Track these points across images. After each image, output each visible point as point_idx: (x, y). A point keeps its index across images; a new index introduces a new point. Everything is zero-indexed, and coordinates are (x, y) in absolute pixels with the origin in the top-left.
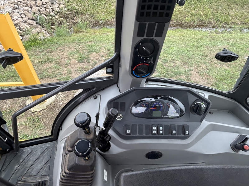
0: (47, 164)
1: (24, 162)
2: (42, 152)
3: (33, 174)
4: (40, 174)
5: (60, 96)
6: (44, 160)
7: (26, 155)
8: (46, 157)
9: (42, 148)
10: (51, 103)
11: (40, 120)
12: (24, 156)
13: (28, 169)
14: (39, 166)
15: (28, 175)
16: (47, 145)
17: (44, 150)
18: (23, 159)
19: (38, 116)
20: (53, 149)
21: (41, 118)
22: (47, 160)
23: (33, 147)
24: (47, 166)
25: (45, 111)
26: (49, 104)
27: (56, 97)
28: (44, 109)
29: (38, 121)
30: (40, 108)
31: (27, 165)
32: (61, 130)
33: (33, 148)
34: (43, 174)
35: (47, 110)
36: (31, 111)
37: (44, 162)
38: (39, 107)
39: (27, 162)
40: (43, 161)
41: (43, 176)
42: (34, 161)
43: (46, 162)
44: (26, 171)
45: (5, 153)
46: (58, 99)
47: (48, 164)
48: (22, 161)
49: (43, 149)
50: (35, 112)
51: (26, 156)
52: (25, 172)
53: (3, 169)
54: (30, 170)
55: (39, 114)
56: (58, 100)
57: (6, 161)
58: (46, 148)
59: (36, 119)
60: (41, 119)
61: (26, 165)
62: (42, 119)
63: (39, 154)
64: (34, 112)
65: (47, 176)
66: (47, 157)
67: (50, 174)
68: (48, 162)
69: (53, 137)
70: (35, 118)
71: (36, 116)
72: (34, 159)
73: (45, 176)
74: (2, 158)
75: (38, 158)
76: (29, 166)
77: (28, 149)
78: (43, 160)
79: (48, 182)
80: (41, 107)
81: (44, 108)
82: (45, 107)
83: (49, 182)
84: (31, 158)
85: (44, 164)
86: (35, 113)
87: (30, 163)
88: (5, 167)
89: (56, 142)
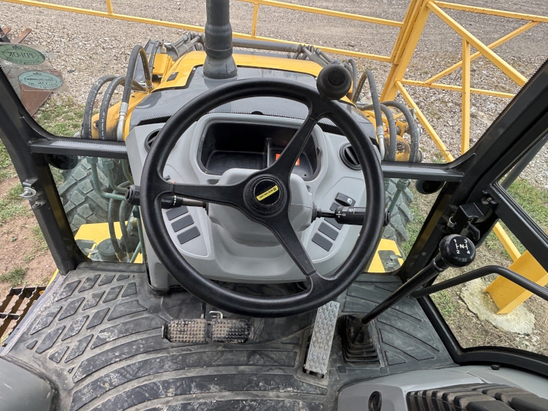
0: (406, 355)
1: (397, 313)
2: (424, 340)
3: (383, 336)
4: (386, 347)
5: (527, 343)
6: (411, 348)
7: (409, 313)
8: (417, 351)
9: (430, 337)
10: (499, 325)
11: (450, 316)
12: (407, 310)
13: (388, 323)
14: (398, 341)
15: (380, 326)
16: (440, 346)
17: (428, 343)
18: (401, 310)
19: (457, 308)
20: (437, 360)
21: (455, 316)
22: (412, 355)
23: (427, 320)
24: (403, 358)
25: (475, 320)
26: (494, 324)
27: (519, 334)
28: (477, 317)
29: (446, 313)
30: (475, 309)
31: (395, 320)
32: (494, 369)
33: (424, 321)
34: (387, 353)
35: (478, 322)
36: (461, 292)
37: (408, 349)
38: (476, 305)
39: (398, 317)
40: (408, 347)
41: (384, 355)
42: (404, 330)
43: (409, 353)
44: (384, 321)
45: (402, 279)
46: (518, 339)
47: (405, 357)
48: (398, 308)
49: (429, 340)
50: (463, 301)
51: (407, 312)
52: (382, 321)
53: (377, 284)
54: (387, 328)
55: (462, 311)
56: (515, 340)
57: (390, 285)
58: (434, 347)
59: (450, 308)
60: (453, 318)
61: (393, 318)
62: (453, 320)
63: (419, 335)
64: (460, 299)
65: (386, 363)
66: (417, 353)
67: (391, 367)
68: (409, 357)
69: (459, 353)
70: (450, 305)
71: (455, 304)
72: (407, 330)
73: (385, 358)
74: (393, 277)
75: (410, 335)
76: (393, 323)
77: (420, 312)
78: (411, 346)
79: (378, 367)
80: (478, 309)
81: (478, 315)
82: (482, 317)
83: (379, 369)
84: (407, 324)
85: (404, 350)
86: (460, 302)
87: (399, 325)
88: (381, 286)
89: (452, 364)
